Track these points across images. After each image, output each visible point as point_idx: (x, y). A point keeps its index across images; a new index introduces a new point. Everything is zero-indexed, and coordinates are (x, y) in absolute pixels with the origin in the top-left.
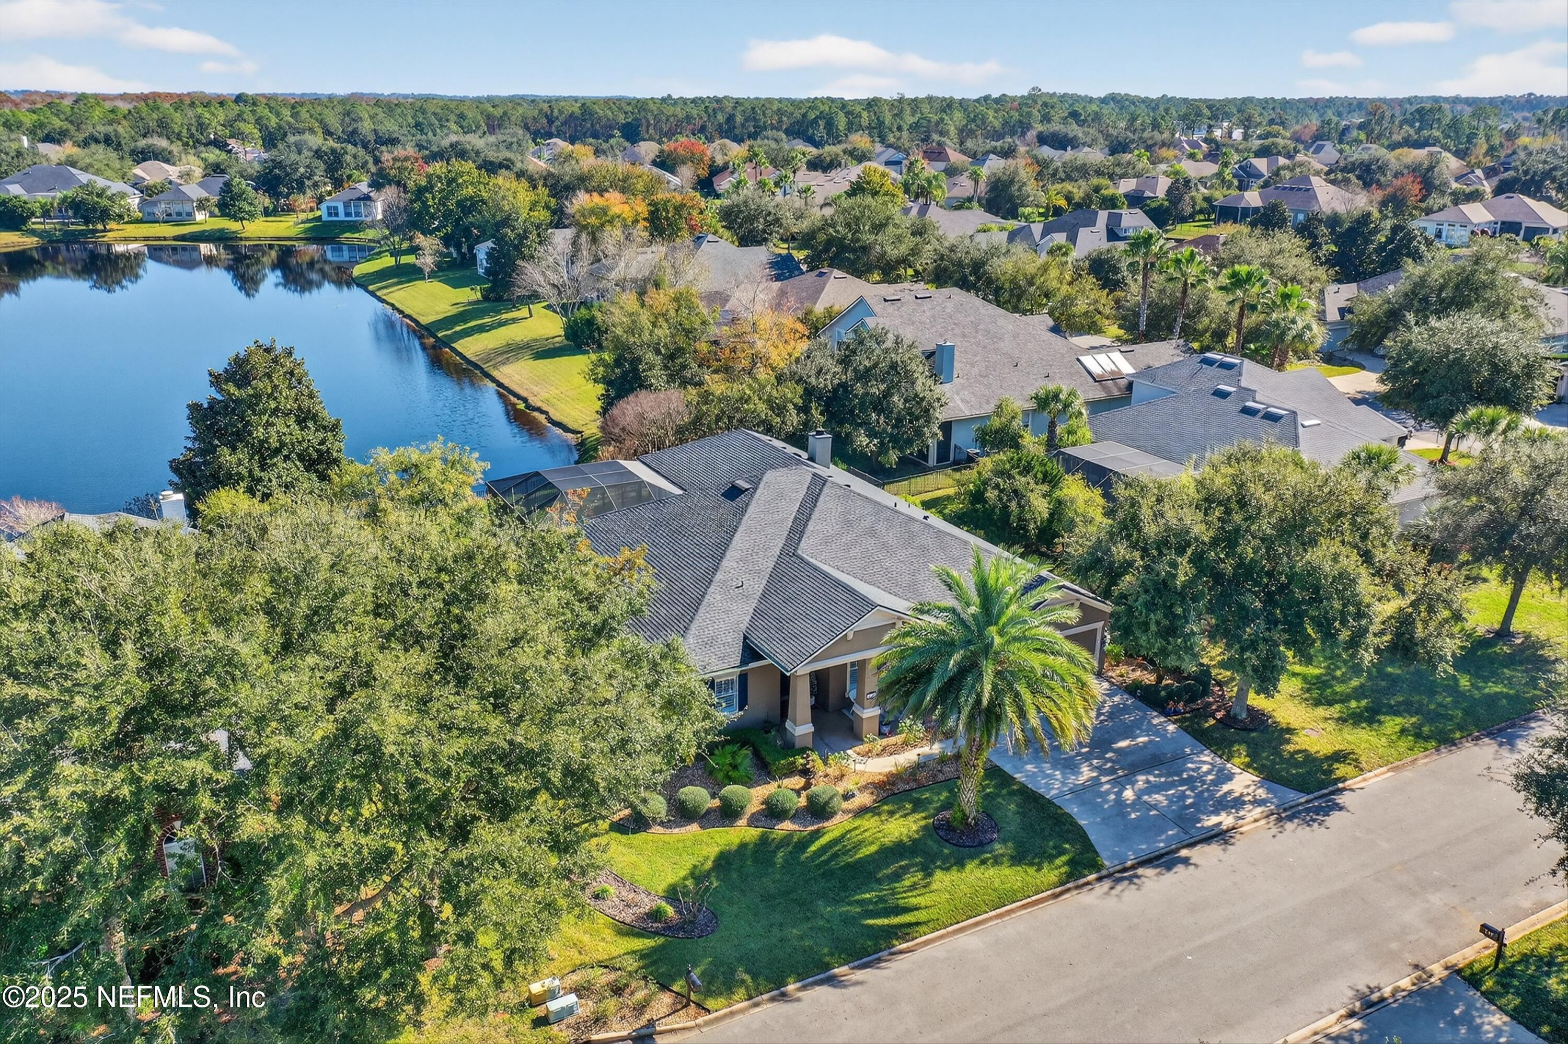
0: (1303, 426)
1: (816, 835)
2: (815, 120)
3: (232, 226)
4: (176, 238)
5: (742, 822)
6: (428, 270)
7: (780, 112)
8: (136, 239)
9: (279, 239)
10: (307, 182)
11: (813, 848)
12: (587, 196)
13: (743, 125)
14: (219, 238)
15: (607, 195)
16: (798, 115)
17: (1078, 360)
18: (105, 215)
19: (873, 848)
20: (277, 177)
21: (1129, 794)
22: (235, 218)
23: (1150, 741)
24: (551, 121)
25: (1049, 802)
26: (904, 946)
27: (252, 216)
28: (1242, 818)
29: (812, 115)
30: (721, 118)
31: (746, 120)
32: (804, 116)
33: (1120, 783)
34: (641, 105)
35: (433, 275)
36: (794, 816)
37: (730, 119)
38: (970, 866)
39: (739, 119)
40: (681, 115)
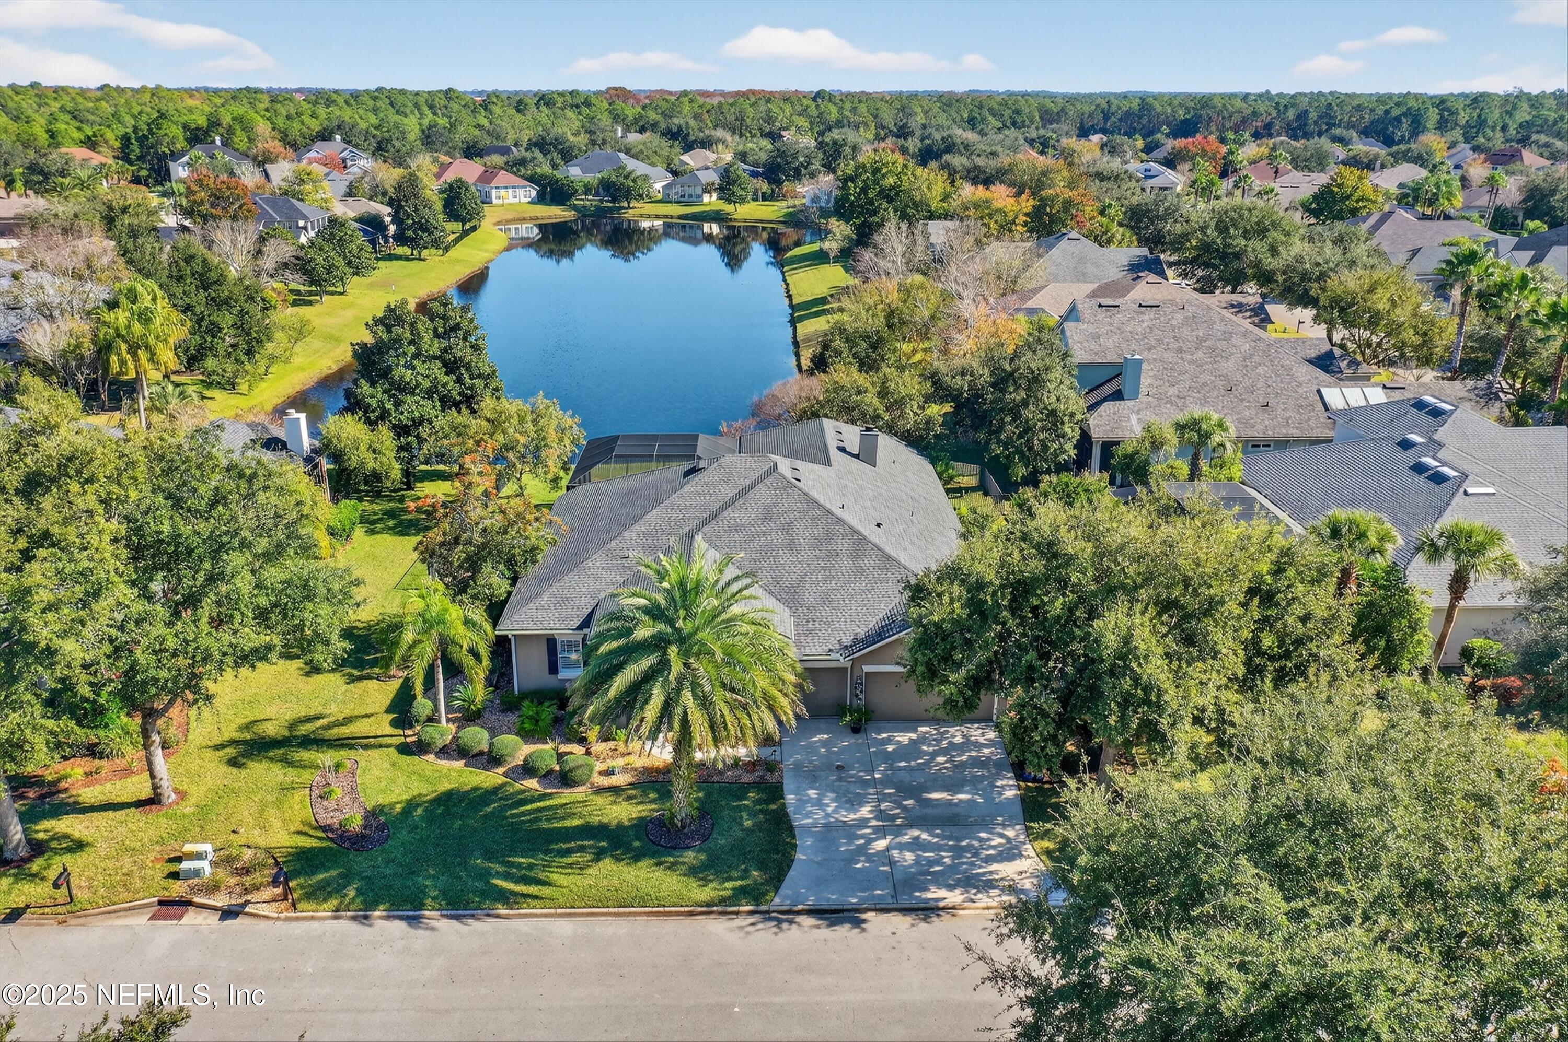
0: (1466, 493)
1: (543, 797)
2: (1398, 119)
3: (729, 208)
4: (680, 217)
5: (501, 770)
6: (832, 255)
7: (1359, 108)
8: (657, 217)
9: (762, 221)
10: (803, 171)
11: (529, 807)
12: (972, 188)
13: (1316, 123)
14: (716, 217)
15: (993, 188)
16: (1380, 112)
17: (1319, 392)
18: (628, 194)
19: (576, 822)
20: (779, 165)
21: (881, 844)
22: (729, 201)
23: (972, 801)
24: (1106, 118)
25: (791, 829)
26: (504, 912)
27: (742, 200)
28: (972, 901)
29: (1396, 112)
30: (1291, 114)
31: (1320, 117)
32: (1387, 112)
33: (881, 832)
34: (1205, 101)
35: (836, 260)
36: (545, 776)
37: (1302, 116)
38: (644, 863)
39: (1313, 115)
40: (1248, 111)
